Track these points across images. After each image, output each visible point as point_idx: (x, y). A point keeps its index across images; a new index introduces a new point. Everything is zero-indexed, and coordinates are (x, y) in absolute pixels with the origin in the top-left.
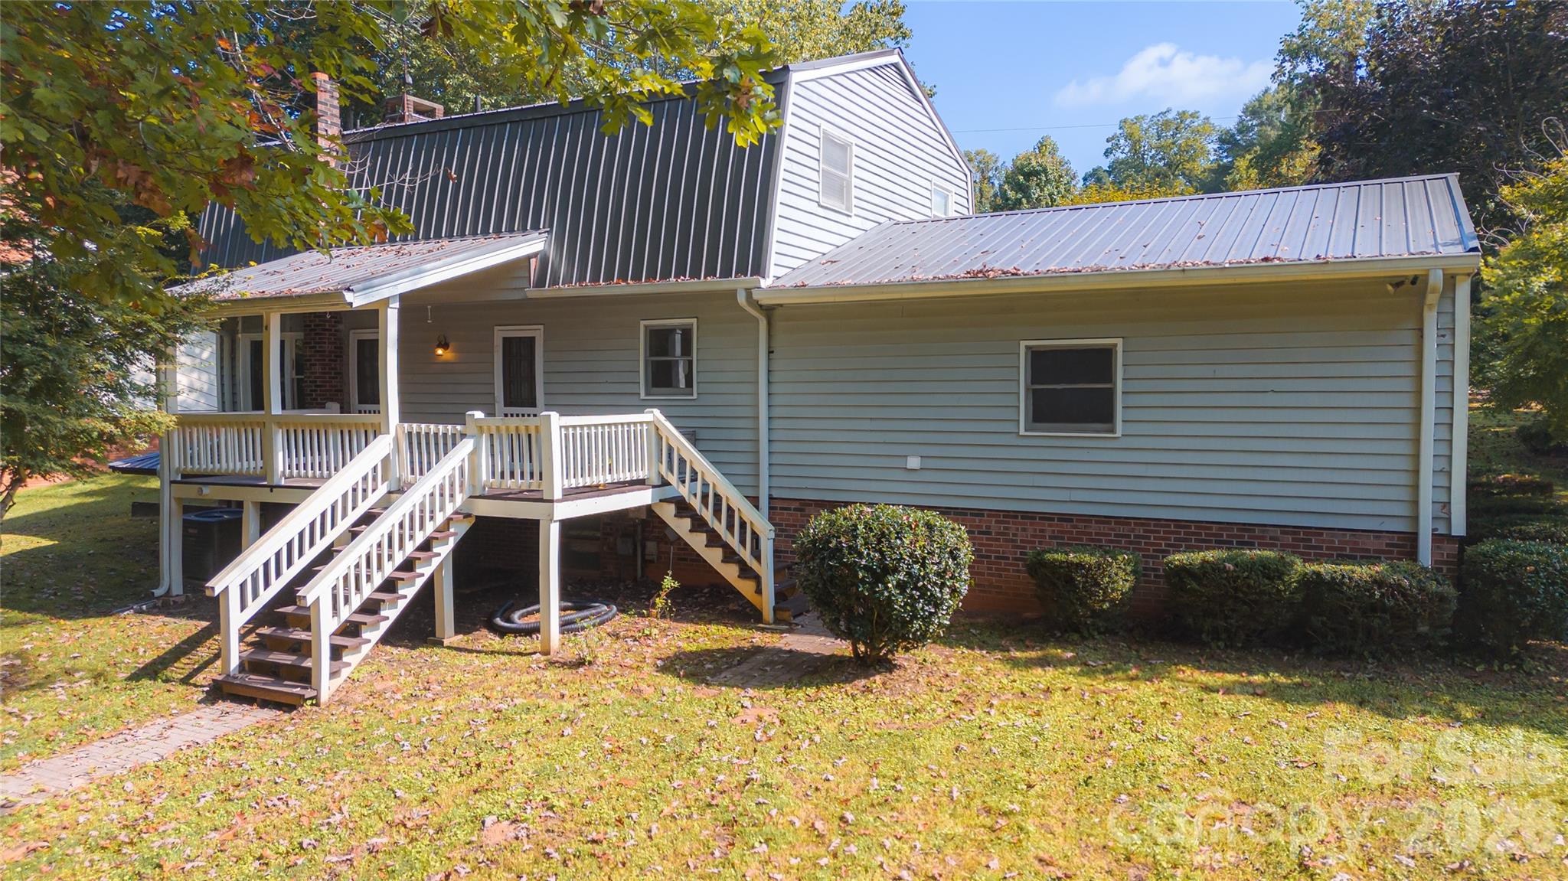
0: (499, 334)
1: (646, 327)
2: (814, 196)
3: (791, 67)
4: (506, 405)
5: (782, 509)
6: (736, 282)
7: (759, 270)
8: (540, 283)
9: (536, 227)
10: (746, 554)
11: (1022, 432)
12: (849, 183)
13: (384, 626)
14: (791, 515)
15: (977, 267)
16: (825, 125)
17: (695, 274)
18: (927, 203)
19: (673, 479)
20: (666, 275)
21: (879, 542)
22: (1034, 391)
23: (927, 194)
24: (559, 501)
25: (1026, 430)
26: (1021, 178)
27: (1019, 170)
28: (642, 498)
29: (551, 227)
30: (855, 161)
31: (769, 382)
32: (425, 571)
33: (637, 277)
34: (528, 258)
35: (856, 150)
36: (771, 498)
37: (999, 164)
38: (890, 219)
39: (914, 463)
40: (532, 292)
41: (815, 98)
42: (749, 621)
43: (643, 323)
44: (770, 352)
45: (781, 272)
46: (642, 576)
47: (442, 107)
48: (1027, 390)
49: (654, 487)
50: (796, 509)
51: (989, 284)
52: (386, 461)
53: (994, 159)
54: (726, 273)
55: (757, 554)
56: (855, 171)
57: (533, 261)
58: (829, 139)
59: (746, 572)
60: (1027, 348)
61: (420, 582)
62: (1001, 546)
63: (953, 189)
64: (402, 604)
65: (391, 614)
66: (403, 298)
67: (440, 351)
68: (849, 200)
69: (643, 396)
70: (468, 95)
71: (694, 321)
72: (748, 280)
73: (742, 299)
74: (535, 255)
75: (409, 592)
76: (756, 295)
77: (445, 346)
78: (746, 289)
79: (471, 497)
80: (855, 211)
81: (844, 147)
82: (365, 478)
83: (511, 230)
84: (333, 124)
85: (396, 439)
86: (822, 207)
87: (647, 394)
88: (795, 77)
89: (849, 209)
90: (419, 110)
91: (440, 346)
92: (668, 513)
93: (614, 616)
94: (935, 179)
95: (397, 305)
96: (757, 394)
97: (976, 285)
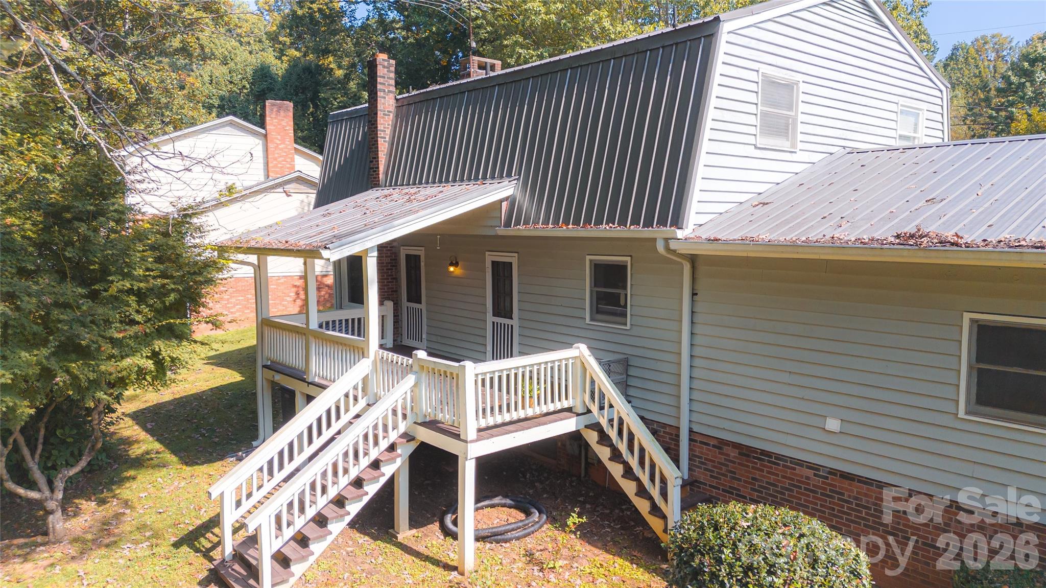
0: (490, 257)
1: (591, 261)
2: (752, 140)
3: (722, 17)
4: (494, 315)
5: (701, 442)
6: (657, 232)
7: (677, 222)
8: (508, 224)
9: (509, 175)
10: (655, 493)
11: (962, 414)
12: (795, 120)
13: (348, 519)
14: (710, 450)
15: (910, 229)
16: (764, 69)
17: (623, 222)
18: (892, 125)
19: (595, 409)
20: (599, 222)
21: (746, 574)
22: (980, 371)
23: (893, 116)
24: (472, 441)
25: (967, 413)
26: (1026, 64)
27: (1025, 57)
28: (568, 425)
29: (520, 175)
30: (802, 97)
31: (692, 322)
32: (388, 470)
33: (577, 222)
34: (501, 201)
35: (803, 87)
36: (691, 431)
37: (1013, 44)
38: (844, 147)
39: (833, 424)
40: (502, 231)
41: (753, 44)
42: (656, 557)
43: (588, 257)
44: (694, 294)
45: (703, 219)
46: (585, 476)
47: (500, 62)
48: (970, 367)
49: (578, 415)
50: (714, 446)
51: (921, 254)
52: (365, 380)
53: (1009, 40)
54: (648, 223)
55: (664, 494)
56: (802, 107)
57: (504, 204)
58: (769, 82)
59: (655, 510)
60: (973, 321)
61: (383, 480)
62: (930, 533)
63: (925, 106)
64: (366, 499)
65: (354, 508)
66: (381, 248)
67: (452, 269)
68: (794, 137)
69: (588, 321)
70: (520, 51)
71: (628, 259)
72: (667, 230)
73: (660, 247)
74: (506, 199)
75: (372, 489)
76: (673, 245)
77: (456, 264)
78: (664, 239)
79: (415, 423)
80: (800, 146)
81: (790, 87)
82: (355, 388)
83: (493, 178)
84: (390, 92)
85: (375, 362)
86: (760, 148)
87: (592, 319)
88: (726, 27)
89: (794, 145)
90: (482, 67)
91: (452, 264)
92: (592, 437)
93: (541, 527)
94: (902, 101)
95: (376, 254)
96: (680, 332)
97: (905, 253)
